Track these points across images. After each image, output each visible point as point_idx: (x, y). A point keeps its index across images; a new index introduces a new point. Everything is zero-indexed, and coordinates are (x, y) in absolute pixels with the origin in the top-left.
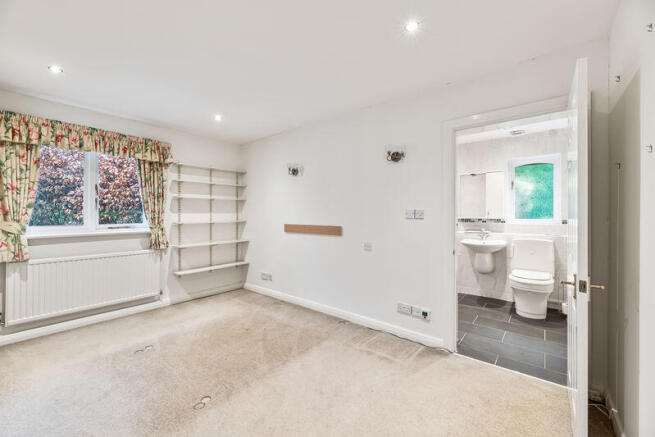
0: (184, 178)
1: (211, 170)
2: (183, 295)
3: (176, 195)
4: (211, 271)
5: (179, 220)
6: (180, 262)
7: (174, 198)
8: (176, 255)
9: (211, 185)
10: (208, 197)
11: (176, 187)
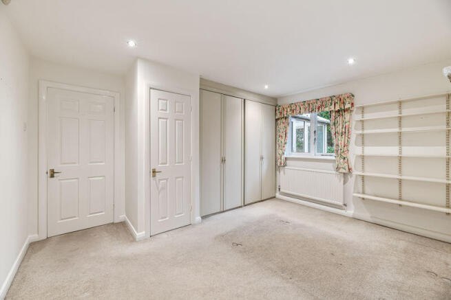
0: (367, 116)
1: (400, 103)
2: (366, 215)
3: (360, 132)
4: (400, 205)
5: (363, 152)
6: (363, 186)
7: (358, 135)
8: (360, 180)
9: (400, 118)
10: (397, 130)
11: (360, 125)
